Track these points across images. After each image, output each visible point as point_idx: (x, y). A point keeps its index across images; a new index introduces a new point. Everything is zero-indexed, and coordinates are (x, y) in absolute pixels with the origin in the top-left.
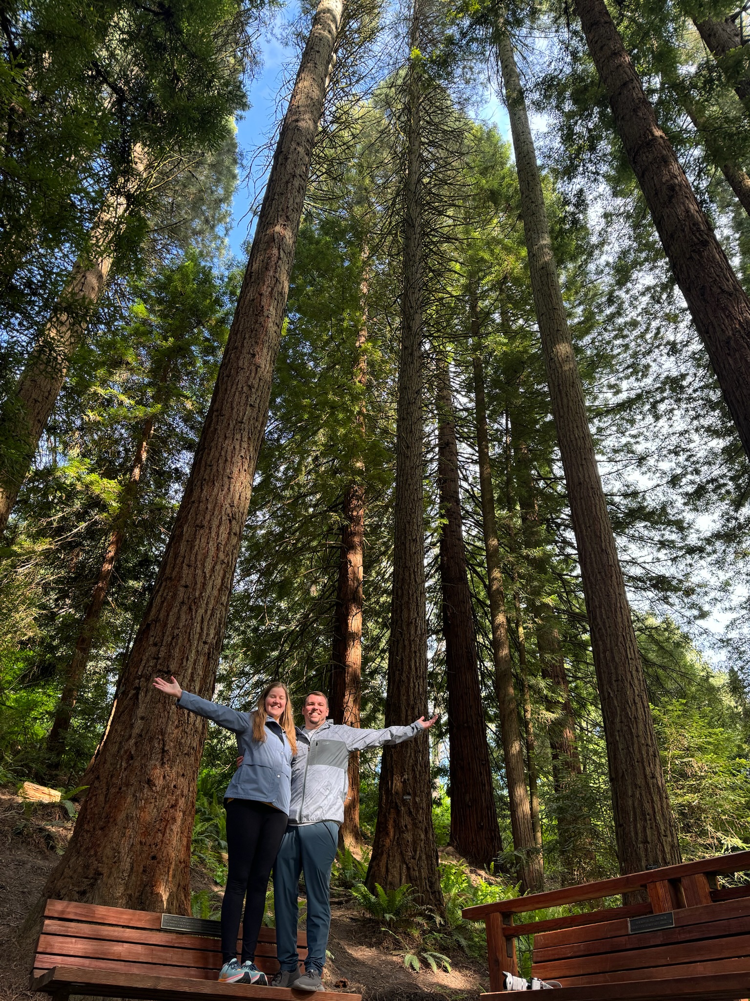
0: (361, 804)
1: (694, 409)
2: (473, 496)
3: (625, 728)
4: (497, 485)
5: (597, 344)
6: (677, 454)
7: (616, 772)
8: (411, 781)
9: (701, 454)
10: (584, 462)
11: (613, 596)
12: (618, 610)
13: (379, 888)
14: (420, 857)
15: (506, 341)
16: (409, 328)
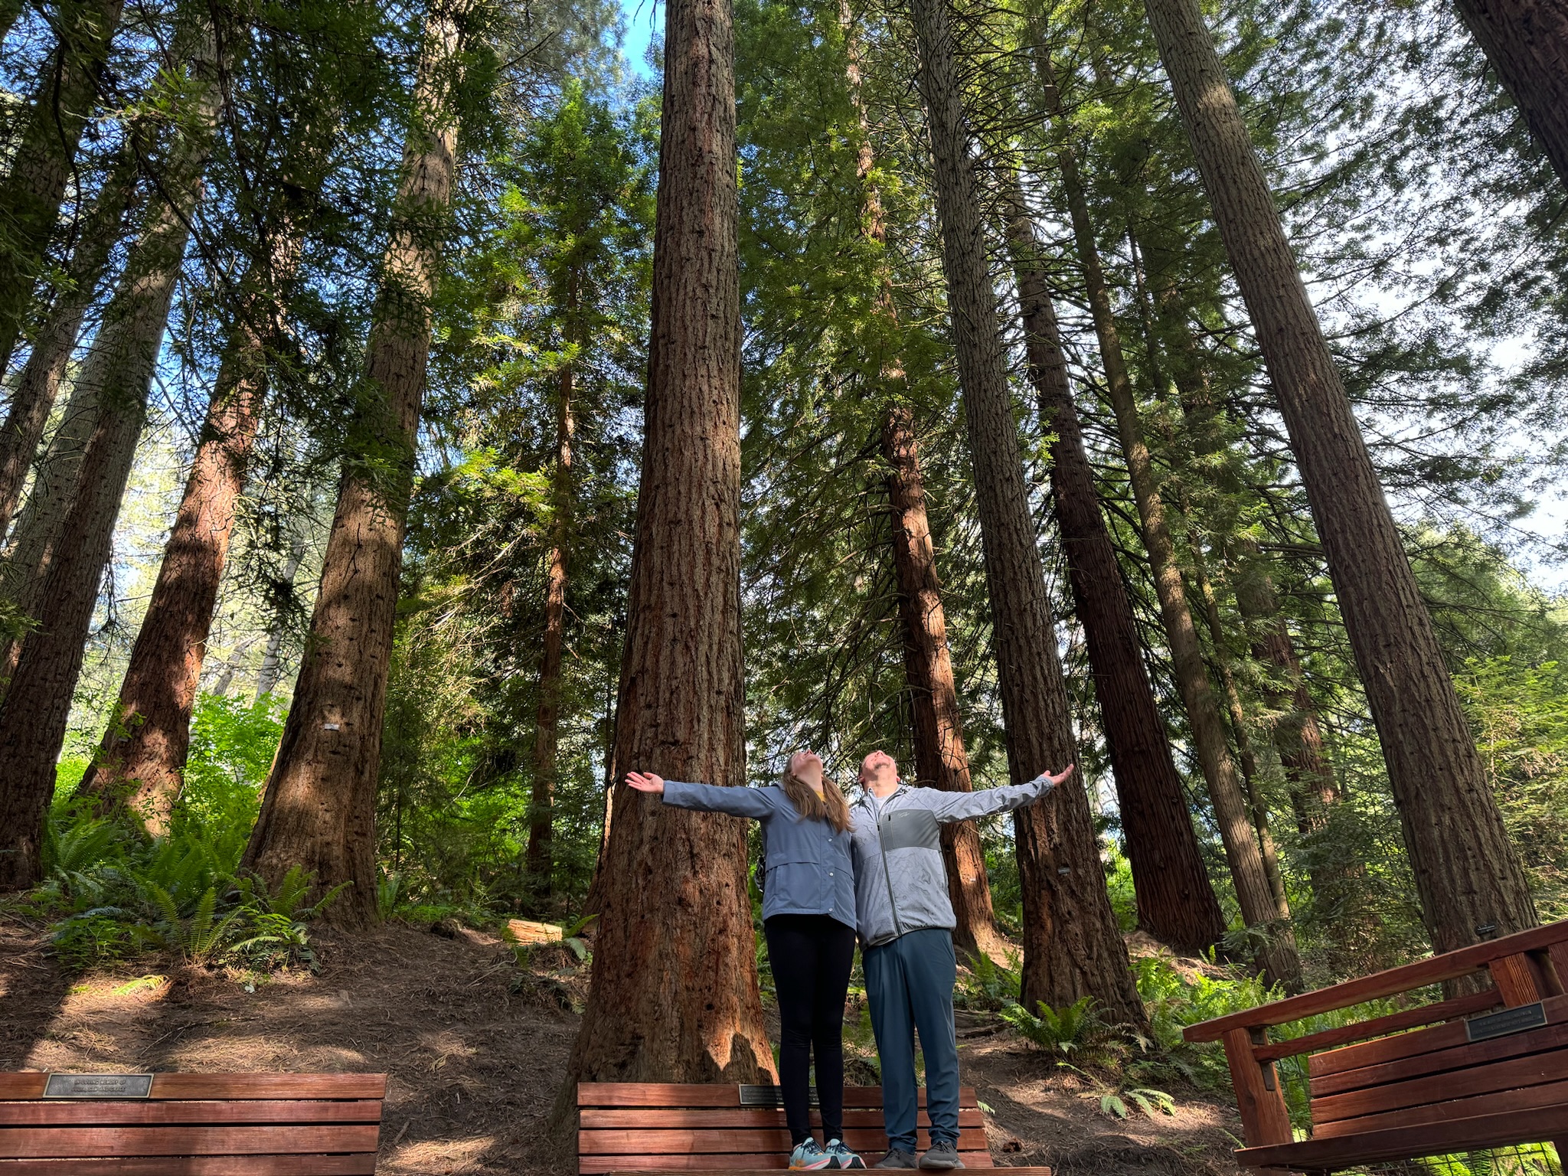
0: (991, 885)
1: (1465, 156)
2: (1093, 387)
3: (1412, 720)
4: (1133, 361)
5: (1271, 79)
6: (1443, 242)
7: (1405, 790)
8: (1066, 846)
9: (1489, 233)
10: (1282, 292)
11: (1364, 508)
12: (1376, 530)
13: (1044, 1007)
14: (1100, 956)
15: (1110, 111)
16: (943, 126)
